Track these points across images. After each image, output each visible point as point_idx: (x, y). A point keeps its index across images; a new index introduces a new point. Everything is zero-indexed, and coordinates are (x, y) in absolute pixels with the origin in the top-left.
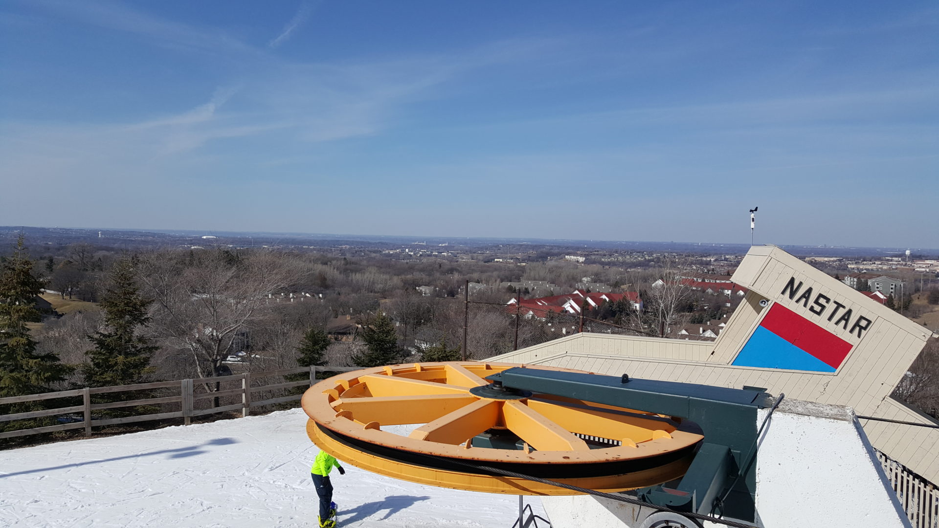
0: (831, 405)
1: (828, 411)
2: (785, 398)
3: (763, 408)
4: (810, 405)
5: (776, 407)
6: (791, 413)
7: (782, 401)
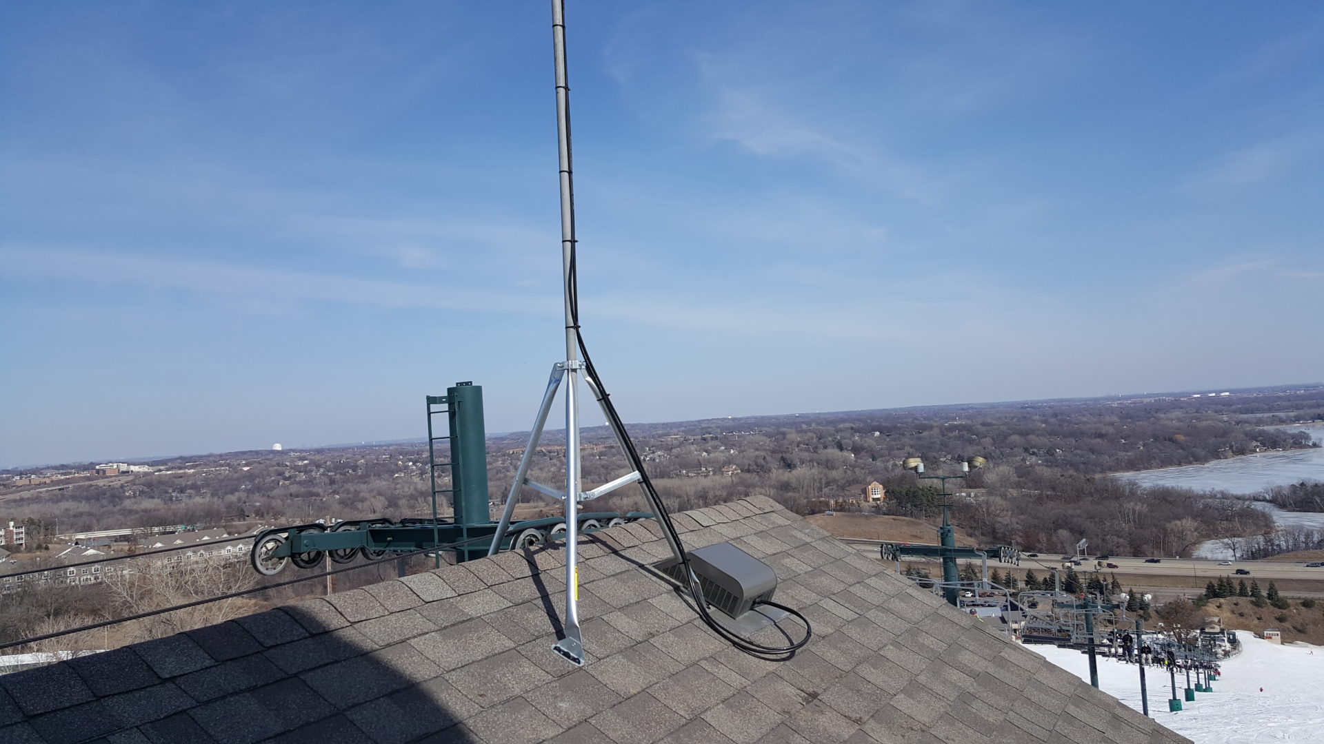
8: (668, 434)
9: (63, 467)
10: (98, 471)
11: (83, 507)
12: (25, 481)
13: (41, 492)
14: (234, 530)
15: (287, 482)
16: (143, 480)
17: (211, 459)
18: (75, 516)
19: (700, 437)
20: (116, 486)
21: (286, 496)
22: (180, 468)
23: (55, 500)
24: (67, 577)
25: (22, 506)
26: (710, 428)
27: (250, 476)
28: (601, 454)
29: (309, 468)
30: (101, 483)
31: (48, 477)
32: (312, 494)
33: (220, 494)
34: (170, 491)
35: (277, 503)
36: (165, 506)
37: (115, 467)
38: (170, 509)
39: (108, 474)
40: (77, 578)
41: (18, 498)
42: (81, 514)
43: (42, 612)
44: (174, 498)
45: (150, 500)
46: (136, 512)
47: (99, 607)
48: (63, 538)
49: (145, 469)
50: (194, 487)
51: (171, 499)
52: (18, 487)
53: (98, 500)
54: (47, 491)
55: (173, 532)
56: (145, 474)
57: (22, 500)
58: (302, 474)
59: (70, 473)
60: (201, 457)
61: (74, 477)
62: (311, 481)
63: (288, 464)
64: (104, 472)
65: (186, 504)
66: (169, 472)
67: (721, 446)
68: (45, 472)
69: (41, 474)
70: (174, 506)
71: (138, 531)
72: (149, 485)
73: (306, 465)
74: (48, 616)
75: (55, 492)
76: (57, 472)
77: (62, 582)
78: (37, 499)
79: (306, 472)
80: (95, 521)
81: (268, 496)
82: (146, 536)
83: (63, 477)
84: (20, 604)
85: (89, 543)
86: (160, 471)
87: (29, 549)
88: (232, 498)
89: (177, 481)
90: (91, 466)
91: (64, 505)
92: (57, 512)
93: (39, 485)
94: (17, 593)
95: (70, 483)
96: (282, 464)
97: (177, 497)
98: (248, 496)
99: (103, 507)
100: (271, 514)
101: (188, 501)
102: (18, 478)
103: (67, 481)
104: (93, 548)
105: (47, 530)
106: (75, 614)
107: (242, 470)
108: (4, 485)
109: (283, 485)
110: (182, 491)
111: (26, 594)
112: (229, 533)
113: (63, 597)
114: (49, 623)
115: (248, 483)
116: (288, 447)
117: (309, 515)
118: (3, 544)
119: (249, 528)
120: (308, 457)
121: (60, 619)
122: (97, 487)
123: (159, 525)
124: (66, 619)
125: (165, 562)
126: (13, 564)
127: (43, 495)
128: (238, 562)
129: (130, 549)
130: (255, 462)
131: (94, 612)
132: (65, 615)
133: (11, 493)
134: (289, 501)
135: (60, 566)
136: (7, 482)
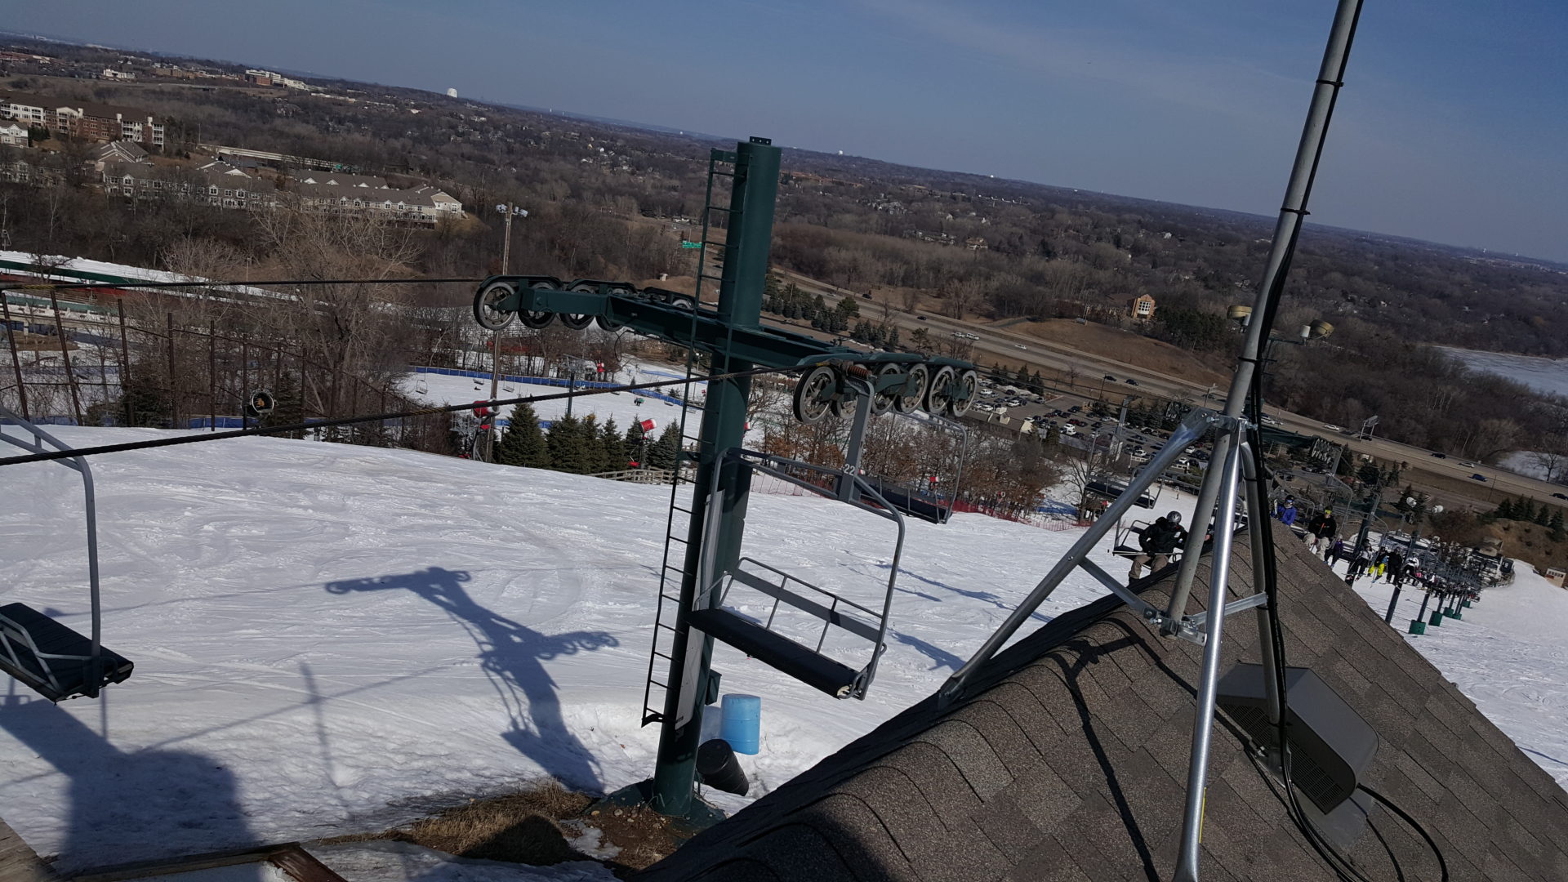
8: (911, 182)
9: (208, 63)
10: (248, 77)
11: (229, 116)
12: (166, 71)
13: (183, 88)
14: (395, 183)
15: (459, 139)
16: (297, 99)
17: (376, 90)
18: (219, 125)
19: (949, 194)
20: (267, 99)
21: (456, 155)
22: (340, 94)
23: (202, 100)
24: (208, 196)
25: (161, 100)
26: (963, 184)
27: (418, 122)
28: (826, 189)
29: (486, 127)
30: (250, 91)
31: (192, 72)
32: (485, 160)
33: (383, 136)
34: (327, 119)
35: (446, 162)
36: (320, 136)
37: (268, 76)
38: (325, 141)
39: (258, 83)
40: (220, 198)
41: (158, 89)
42: (227, 124)
43: (179, 229)
44: (331, 129)
45: (304, 125)
46: (288, 136)
47: (241, 237)
48: (205, 148)
49: (300, 86)
50: (354, 120)
51: (327, 128)
52: (158, 76)
53: (246, 111)
54: (190, 88)
55: (328, 170)
56: (301, 92)
57: (162, 92)
58: (478, 133)
59: (217, 73)
60: (364, 86)
61: (221, 79)
62: (486, 144)
63: (462, 115)
64: (255, 78)
65: (344, 139)
66: (328, 96)
67: (971, 211)
68: (189, 64)
69: (184, 66)
70: (330, 138)
71: (289, 158)
72: (304, 106)
73: (482, 123)
74: (186, 234)
75: (198, 91)
76: (202, 68)
77: (203, 199)
78: (177, 95)
79: (481, 132)
80: (241, 136)
81: (437, 151)
82: (297, 167)
83: (208, 76)
84: (157, 214)
85: (235, 161)
86: (317, 92)
87: (168, 154)
88: (397, 144)
89: (336, 109)
90: (240, 69)
91: (209, 109)
92: (201, 116)
93: (180, 79)
94: (154, 201)
95: (215, 85)
96: (456, 115)
97: (334, 128)
98: (414, 146)
99: (251, 121)
100: (438, 173)
101: (345, 135)
102: (158, 65)
103: (213, 82)
104: (239, 168)
105: (189, 135)
106: (216, 240)
107: (410, 112)
108: (143, 71)
109: (455, 142)
110: (340, 122)
111: (163, 204)
112: (389, 186)
113: (203, 217)
114: (187, 242)
115: (415, 129)
116: (465, 96)
117: (480, 185)
118: (140, 140)
119: (413, 184)
120: (487, 114)
121: (198, 241)
122: (246, 96)
123: (313, 157)
124: (206, 242)
125: (317, 202)
126: (150, 166)
127: (184, 92)
128: (397, 221)
129: (278, 179)
130: (425, 105)
131: (236, 242)
132: (204, 237)
133: (150, 82)
134: (459, 162)
135: (201, 181)
136: (146, 68)
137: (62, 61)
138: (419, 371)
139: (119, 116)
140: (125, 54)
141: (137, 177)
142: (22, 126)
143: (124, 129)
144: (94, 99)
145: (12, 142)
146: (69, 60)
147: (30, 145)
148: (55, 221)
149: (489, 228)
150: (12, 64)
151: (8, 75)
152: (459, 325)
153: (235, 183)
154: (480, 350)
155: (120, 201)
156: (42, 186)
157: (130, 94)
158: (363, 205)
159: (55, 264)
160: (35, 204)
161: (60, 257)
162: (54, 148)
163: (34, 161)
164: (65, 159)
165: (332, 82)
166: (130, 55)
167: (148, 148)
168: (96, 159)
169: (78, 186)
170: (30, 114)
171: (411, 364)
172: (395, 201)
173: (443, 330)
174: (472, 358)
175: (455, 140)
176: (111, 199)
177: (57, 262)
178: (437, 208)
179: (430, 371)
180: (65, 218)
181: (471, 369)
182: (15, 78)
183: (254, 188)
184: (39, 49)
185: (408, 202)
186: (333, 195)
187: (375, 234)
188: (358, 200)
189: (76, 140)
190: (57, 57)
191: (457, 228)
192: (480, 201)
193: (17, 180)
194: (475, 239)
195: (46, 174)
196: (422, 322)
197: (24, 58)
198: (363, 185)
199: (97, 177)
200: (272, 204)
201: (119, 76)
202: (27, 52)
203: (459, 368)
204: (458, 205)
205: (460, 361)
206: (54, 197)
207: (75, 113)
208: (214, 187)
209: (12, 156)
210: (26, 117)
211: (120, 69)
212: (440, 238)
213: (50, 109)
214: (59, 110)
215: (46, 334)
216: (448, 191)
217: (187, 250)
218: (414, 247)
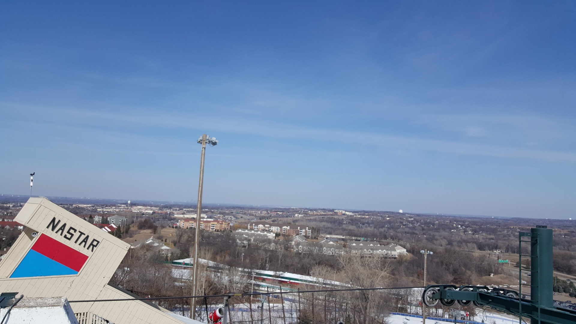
0: (53, 298)
1: (51, 302)
2: (23, 298)
3: (5, 307)
4: (39, 299)
5: (15, 304)
6: (25, 307)
7: (21, 300)
9: (324, 209)
10: (335, 213)
11: (329, 225)
12: (312, 213)
13: (316, 218)
14: (382, 243)
16: (350, 218)
17: (375, 213)
18: (327, 228)
20: (341, 219)
21: (403, 232)
22: (363, 215)
23: (321, 221)
24: (323, 251)
25: (310, 222)
27: (389, 222)
30: (336, 217)
31: (319, 213)
32: (414, 233)
33: (377, 227)
34: (359, 223)
35: (400, 235)
36: (357, 229)
37: (341, 211)
38: (359, 231)
39: (338, 214)
40: (326, 251)
41: (309, 219)
42: (329, 228)
43: (314, 262)
44: (360, 227)
45: (352, 226)
46: (347, 230)
47: (333, 264)
48: (322, 235)
49: (351, 214)
50: (368, 223)
51: (359, 226)
52: (310, 215)
53: (334, 223)
54: (319, 218)
55: (360, 240)
56: (351, 216)
57: (311, 219)
58: (411, 224)
59: (326, 212)
60: (371, 212)
61: (327, 214)
62: (414, 228)
63: (405, 219)
64: (337, 213)
65: (365, 230)
66: (359, 216)
69: (317, 211)
70: (360, 230)
71: (348, 237)
72: (352, 220)
73: (412, 221)
74: (316, 264)
75: (321, 218)
76: (322, 211)
77: (321, 252)
78: (315, 220)
80: (333, 231)
81: (396, 231)
82: (350, 240)
83: (324, 213)
84: (308, 258)
85: (331, 239)
86: (356, 215)
87: (312, 238)
88: (382, 230)
89: (362, 220)
90: (333, 210)
91: (324, 223)
92: (321, 226)
93: (316, 215)
94: (307, 253)
95: (325, 216)
96: (403, 219)
97: (361, 226)
98: (388, 230)
99: (336, 226)
100: (397, 239)
101: (365, 228)
102: (310, 212)
103: (325, 215)
104: (332, 241)
105: (318, 232)
106: (325, 266)
107: (386, 219)
108: (306, 214)
109: (402, 228)
110: (363, 224)
111: (310, 254)
112: (380, 245)
113: (321, 258)
114: (317, 266)
115: (388, 224)
116: (405, 212)
117: (412, 242)
118: (304, 235)
119: (388, 244)
120: (414, 217)
121: (320, 266)
122: (334, 218)
123: (355, 236)
124: (322, 266)
125: (356, 252)
126: (307, 242)
127: (317, 219)
128: (383, 257)
129: (344, 244)
130: (391, 216)
131: (332, 266)
132: (322, 265)
133: (307, 217)
134: (404, 235)
135: (321, 246)
136: (307, 213)
137: (285, 213)
138: (394, 314)
139: (299, 228)
140: (301, 209)
141: (303, 246)
142: (274, 233)
143: (300, 232)
144: (292, 223)
145: (271, 238)
146: (286, 213)
147: (275, 238)
148: (280, 261)
149: (417, 258)
150: (273, 215)
151: (271, 218)
152: (408, 296)
153: (331, 246)
154: (417, 306)
155: (298, 254)
156: (278, 250)
157: (302, 221)
158: (371, 252)
159: (280, 275)
160: (276, 256)
161: (281, 272)
162: (281, 238)
163: (276, 243)
164: (284, 242)
165: (361, 212)
166: (302, 209)
167: (306, 237)
168: (292, 241)
169: (287, 250)
170: (276, 229)
171: (391, 311)
172: (382, 250)
173: (402, 298)
174: (413, 309)
175: (403, 227)
176: (296, 253)
177: (280, 274)
178: (397, 252)
179: (398, 314)
180: (283, 260)
181: (413, 314)
182: (273, 219)
183: (337, 248)
184: (280, 210)
185: (387, 250)
186: (362, 249)
187: (377, 263)
188: (370, 250)
189: (287, 236)
190: (284, 212)
191: (405, 259)
192: (413, 248)
193: (272, 249)
194: (412, 262)
195: (279, 247)
196: (394, 294)
197: (276, 213)
198: (371, 245)
199: (292, 247)
200: (342, 253)
201: (299, 216)
202: (276, 211)
203: (408, 313)
204: (405, 250)
205: (409, 310)
206: (280, 254)
207: (287, 228)
208: (325, 248)
209: (271, 242)
210: (275, 230)
211: (300, 214)
212: (399, 262)
213: (281, 227)
214: (283, 227)
215: (276, 298)
216: (401, 245)
217: (317, 269)
218: (390, 267)
